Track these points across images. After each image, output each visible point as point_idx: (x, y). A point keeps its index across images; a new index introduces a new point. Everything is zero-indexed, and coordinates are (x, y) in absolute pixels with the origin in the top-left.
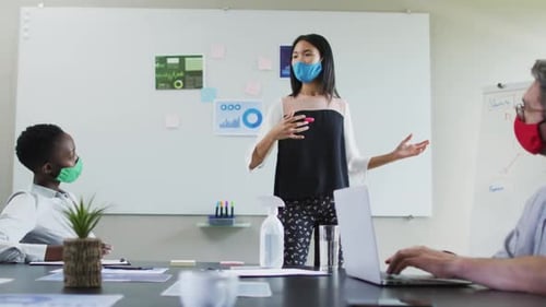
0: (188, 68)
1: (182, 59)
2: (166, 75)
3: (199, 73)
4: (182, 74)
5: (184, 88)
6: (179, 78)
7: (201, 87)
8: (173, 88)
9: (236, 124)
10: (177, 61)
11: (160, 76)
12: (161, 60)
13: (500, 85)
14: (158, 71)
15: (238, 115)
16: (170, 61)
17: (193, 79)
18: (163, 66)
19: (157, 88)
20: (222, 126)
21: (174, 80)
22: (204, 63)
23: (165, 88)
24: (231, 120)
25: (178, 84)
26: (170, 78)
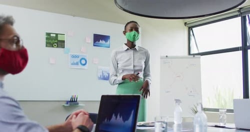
0: (59, 39)
1: (57, 35)
2: (50, 41)
3: (64, 42)
4: (56, 41)
5: (57, 47)
6: (55, 43)
7: (64, 47)
8: (53, 47)
9: (77, 64)
10: (54, 35)
11: (47, 41)
12: (48, 34)
13: (167, 56)
14: (47, 39)
15: (78, 60)
16: (52, 35)
17: (61, 44)
18: (49, 37)
19: (46, 46)
20: (72, 64)
21: (54, 44)
22: (66, 37)
23: (50, 47)
24: (75, 62)
25: (55, 45)
26: (52, 42)
